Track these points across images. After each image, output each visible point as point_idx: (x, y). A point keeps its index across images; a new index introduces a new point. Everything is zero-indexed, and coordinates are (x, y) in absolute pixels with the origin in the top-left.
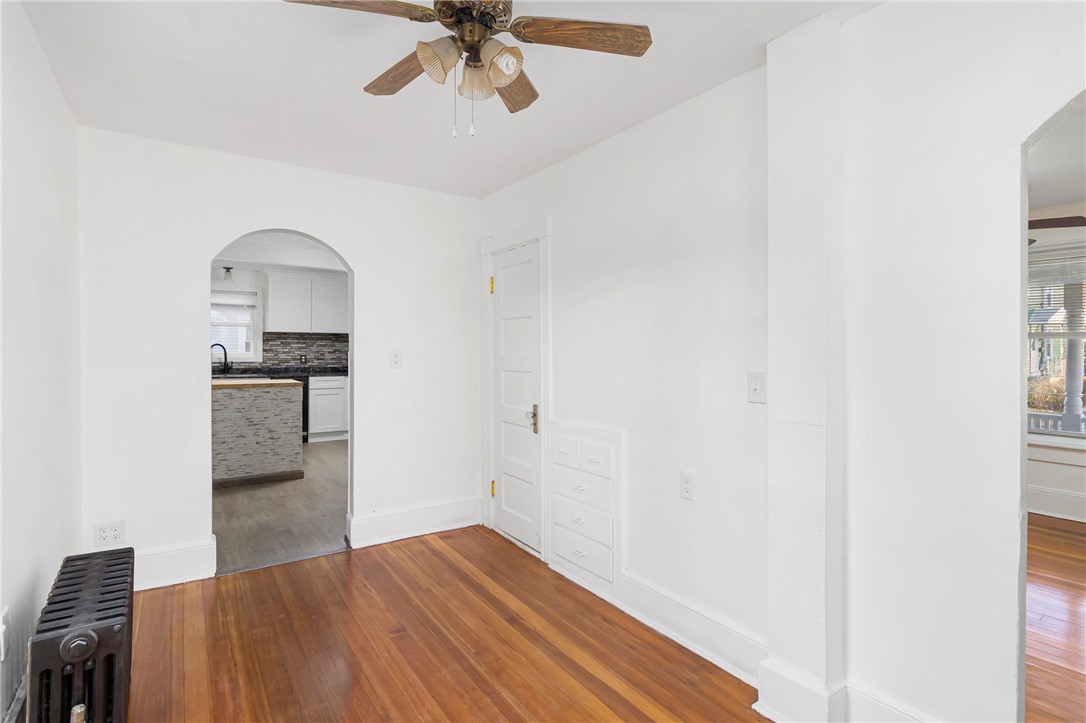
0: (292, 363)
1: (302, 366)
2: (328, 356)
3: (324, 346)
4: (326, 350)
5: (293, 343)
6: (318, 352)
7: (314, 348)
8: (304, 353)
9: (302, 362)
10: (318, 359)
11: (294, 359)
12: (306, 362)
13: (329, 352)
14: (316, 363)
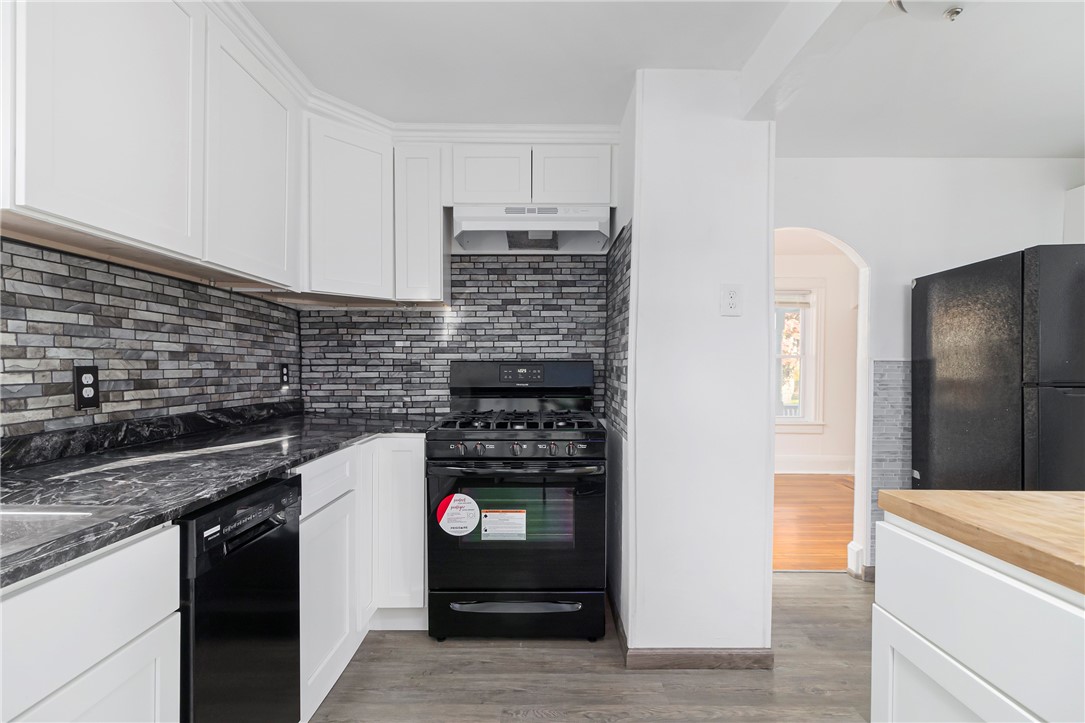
0: (36, 412)
1: (80, 421)
2: (170, 370)
3: (157, 327)
4: (163, 344)
5: (37, 302)
6: (136, 355)
7: (124, 336)
8: (85, 359)
9: (82, 404)
10: (141, 385)
11: (49, 390)
12: (94, 402)
13: (174, 355)
14: (130, 403)
